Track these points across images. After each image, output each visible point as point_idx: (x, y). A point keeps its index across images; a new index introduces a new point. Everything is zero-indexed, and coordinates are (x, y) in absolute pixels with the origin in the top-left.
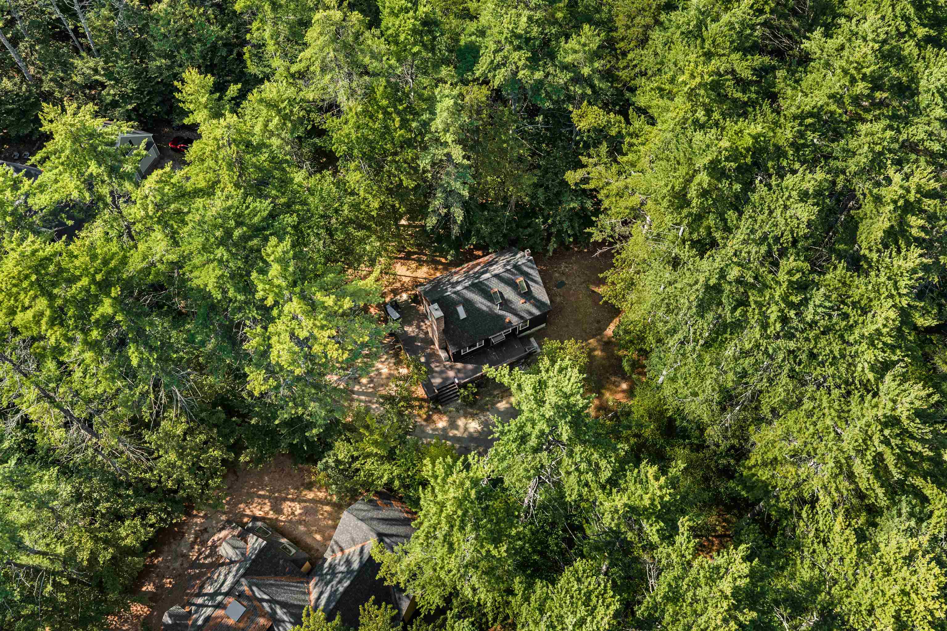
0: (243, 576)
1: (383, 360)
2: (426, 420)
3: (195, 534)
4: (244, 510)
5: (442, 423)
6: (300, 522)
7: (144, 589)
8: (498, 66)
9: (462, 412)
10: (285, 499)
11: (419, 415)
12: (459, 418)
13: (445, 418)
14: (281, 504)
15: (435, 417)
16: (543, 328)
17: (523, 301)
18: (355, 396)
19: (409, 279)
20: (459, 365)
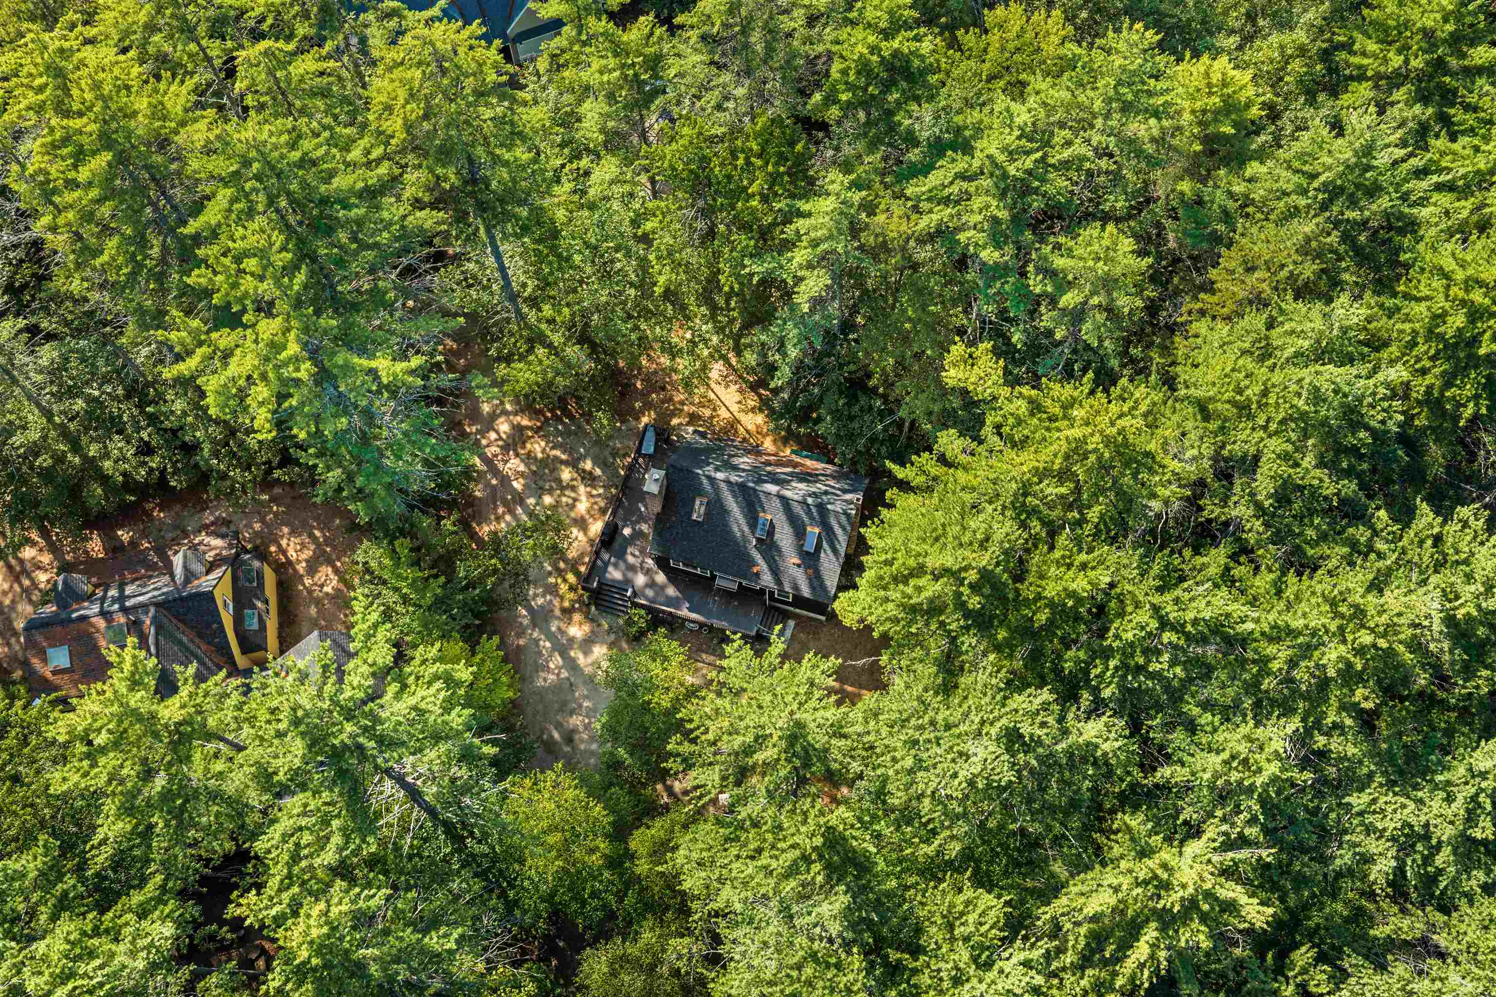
0: (157, 605)
1: (594, 492)
2: (564, 611)
3: (217, 519)
4: (282, 537)
5: (577, 630)
6: (318, 602)
7: (120, 533)
8: (946, 201)
9: (612, 637)
10: (330, 563)
11: (562, 598)
12: (602, 643)
13: (586, 628)
14: (321, 564)
15: (577, 617)
16: (820, 621)
17: (798, 561)
18: (519, 510)
19: (728, 415)
20: (661, 578)
